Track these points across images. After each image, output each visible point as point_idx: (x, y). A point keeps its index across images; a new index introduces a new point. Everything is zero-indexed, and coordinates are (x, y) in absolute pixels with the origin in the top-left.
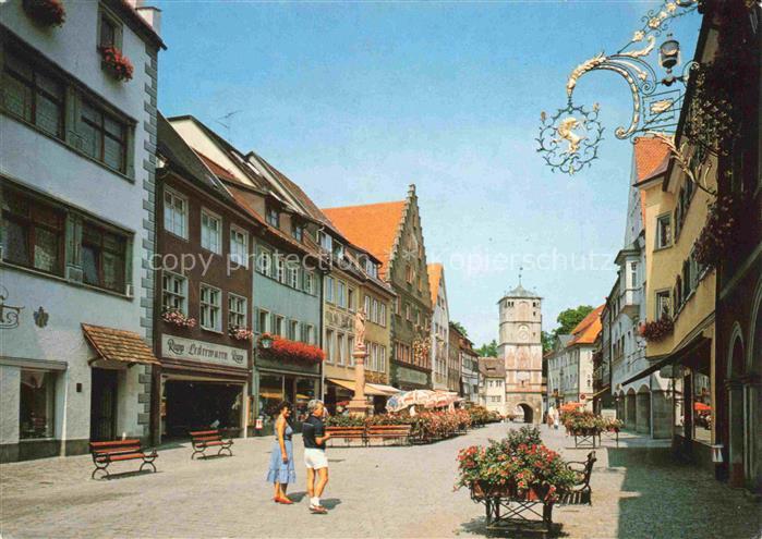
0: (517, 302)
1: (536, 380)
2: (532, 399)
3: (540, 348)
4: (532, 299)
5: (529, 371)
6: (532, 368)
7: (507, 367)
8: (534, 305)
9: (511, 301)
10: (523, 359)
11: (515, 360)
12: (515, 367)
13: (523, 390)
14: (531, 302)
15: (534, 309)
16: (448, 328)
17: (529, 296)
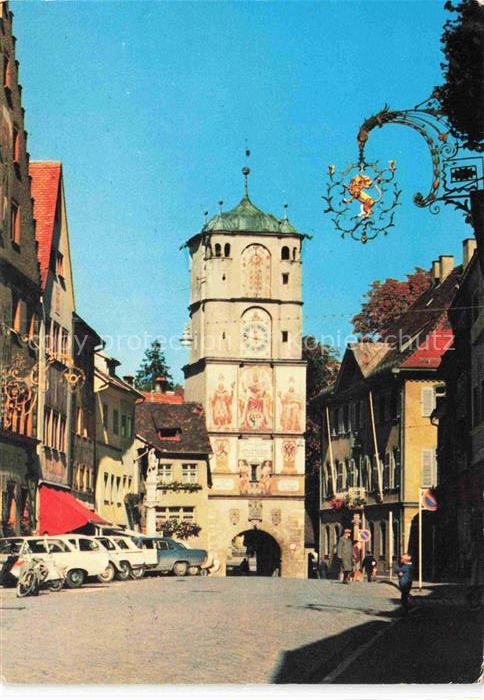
0: (238, 243)
1: (290, 464)
2: (276, 516)
3: (300, 373)
4: (280, 235)
5: (272, 437)
6: (279, 429)
7: (210, 425)
8: (285, 253)
9: (222, 240)
10: (256, 404)
11: (234, 407)
12: (235, 426)
13: (254, 490)
14: (275, 245)
15: (285, 267)
16: (70, 327)
17: (271, 226)
